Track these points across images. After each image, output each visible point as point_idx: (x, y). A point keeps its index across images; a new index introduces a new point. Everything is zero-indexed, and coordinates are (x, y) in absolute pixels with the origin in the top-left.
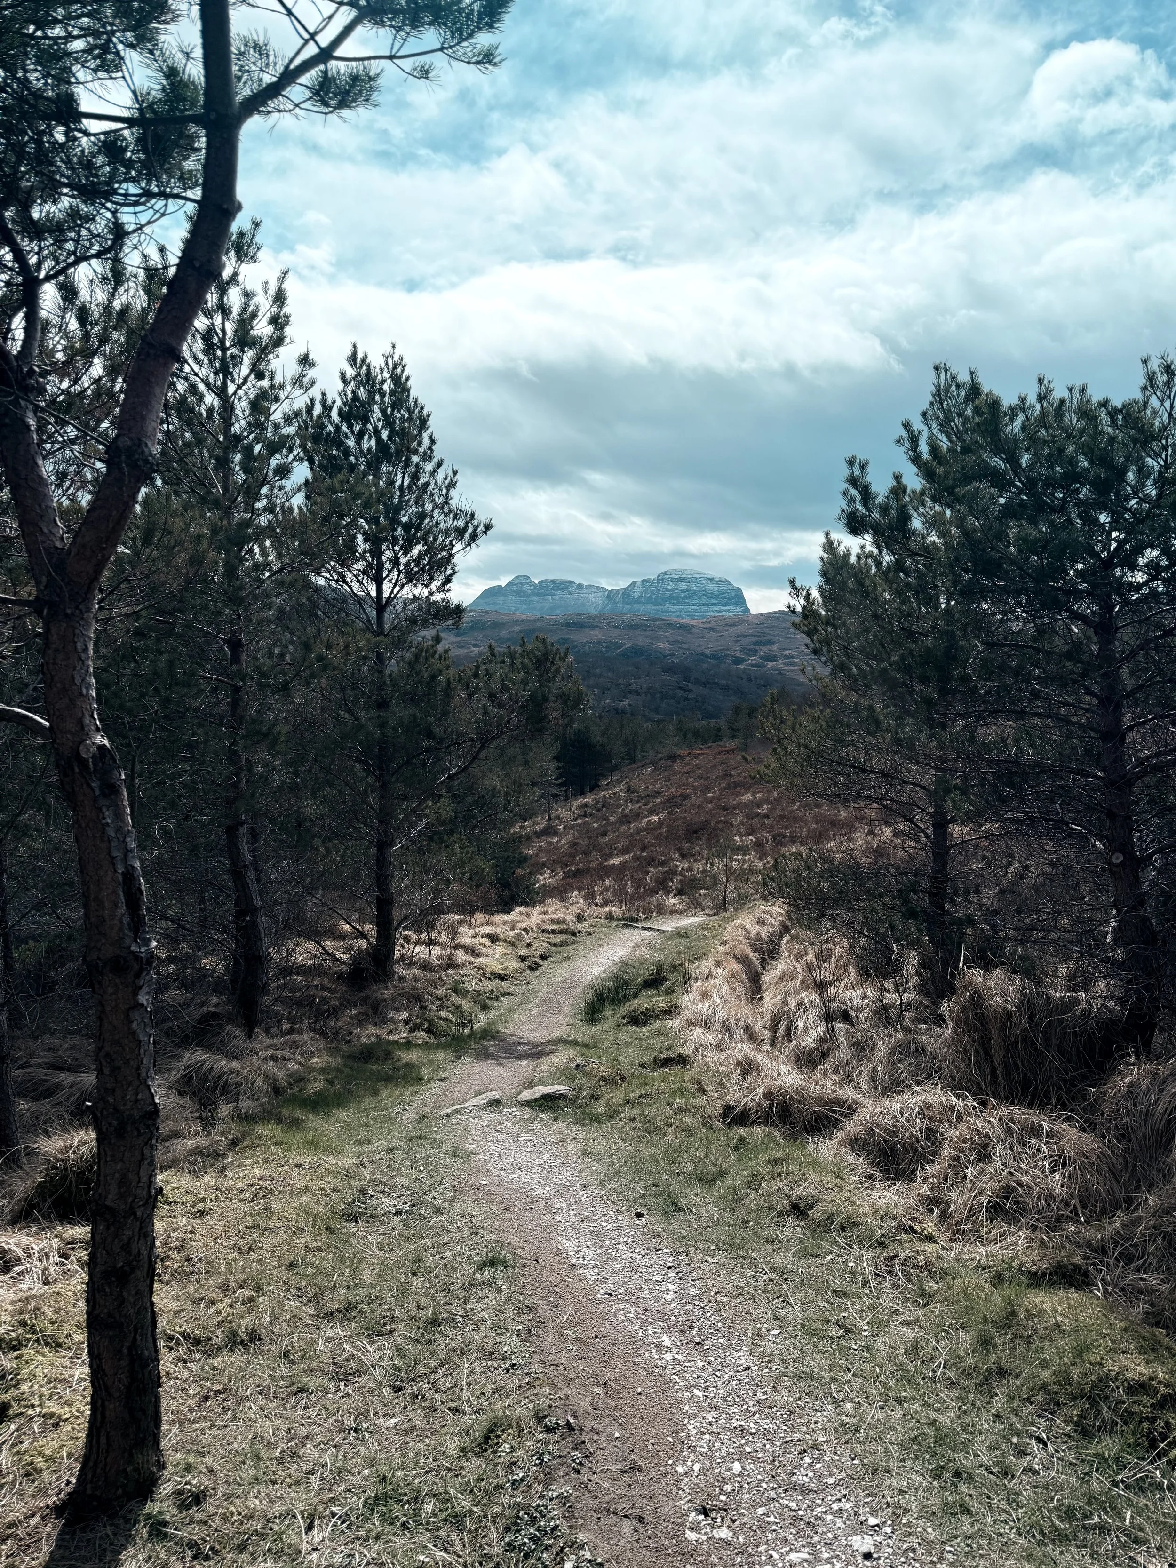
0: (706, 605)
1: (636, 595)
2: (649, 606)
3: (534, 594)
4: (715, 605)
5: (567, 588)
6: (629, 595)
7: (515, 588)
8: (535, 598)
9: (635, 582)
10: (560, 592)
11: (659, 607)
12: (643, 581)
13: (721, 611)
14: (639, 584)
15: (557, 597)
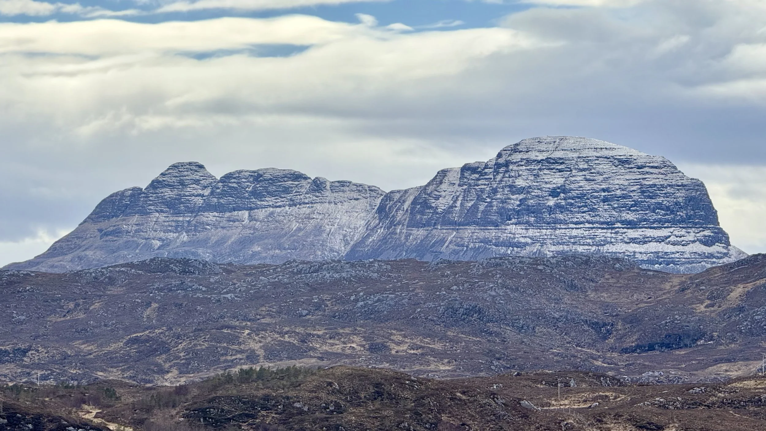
0: (609, 225)
1: (442, 204)
2: (468, 232)
3: (208, 207)
4: (631, 225)
5: (287, 190)
6: (426, 205)
7: (168, 193)
8: (211, 217)
9: (443, 173)
10: (270, 200)
11: (492, 233)
12: (466, 168)
13: (644, 241)
14: (454, 177)
15: (261, 214)
